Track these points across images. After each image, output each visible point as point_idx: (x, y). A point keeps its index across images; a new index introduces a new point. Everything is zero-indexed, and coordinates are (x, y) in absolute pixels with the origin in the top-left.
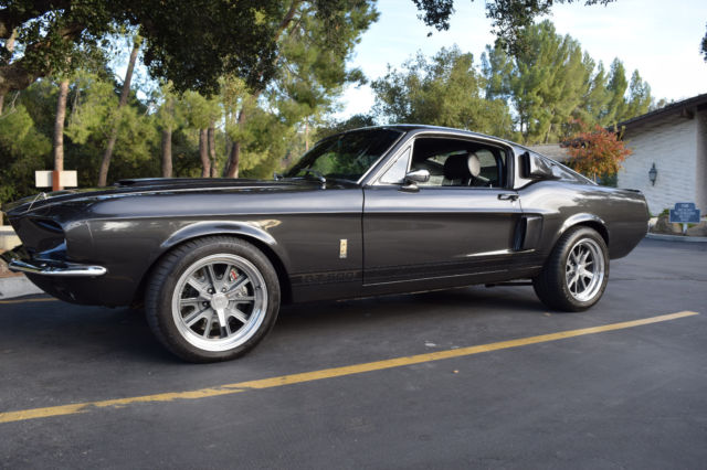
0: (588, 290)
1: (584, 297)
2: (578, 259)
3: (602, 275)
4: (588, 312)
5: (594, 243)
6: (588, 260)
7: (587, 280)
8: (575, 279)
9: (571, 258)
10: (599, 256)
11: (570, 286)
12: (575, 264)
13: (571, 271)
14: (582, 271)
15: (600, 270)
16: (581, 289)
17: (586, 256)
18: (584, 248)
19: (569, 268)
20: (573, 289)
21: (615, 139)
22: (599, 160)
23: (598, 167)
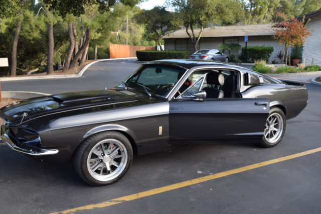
0: (275, 137)
1: (272, 141)
2: (270, 122)
3: (282, 130)
4: (275, 148)
5: (278, 114)
6: (276, 122)
7: (275, 132)
8: (269, 132)
9: (267, 122)
10: (281, 121)
11: (266, 136)
12: (269, 125)
13: (267, 128)
14: (272, 128)
15: (281, 128)
16: (271, 135)
17: (274, 121)
18: (274, 117)
19: (266, 127)
20: (267, 137)
21: (302, 26)
22: (293, 37)
23: (292, 42)
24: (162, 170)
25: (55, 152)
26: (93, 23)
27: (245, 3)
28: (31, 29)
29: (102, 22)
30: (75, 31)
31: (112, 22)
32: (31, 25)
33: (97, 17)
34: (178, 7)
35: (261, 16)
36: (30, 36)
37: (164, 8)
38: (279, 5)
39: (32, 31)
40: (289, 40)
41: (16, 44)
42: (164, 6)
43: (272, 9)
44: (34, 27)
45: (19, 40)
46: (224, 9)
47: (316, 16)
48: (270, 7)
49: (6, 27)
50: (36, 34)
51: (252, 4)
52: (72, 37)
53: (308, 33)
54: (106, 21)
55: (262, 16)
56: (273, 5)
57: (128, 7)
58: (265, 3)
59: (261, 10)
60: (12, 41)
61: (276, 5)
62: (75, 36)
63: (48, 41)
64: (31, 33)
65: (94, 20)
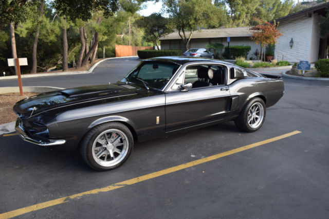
0: (257, 122)
1: (255, 126)
2: (253, 110)
3: (263, 117)
4: (257, 132)
5: (260, 104)
6: (258, 110)
7: (257, 119)
8: (252, 119)
9: (251, 110)
10: (262, 109)
11: (249, 122)
12: (251, 113)
13: (250, 116)
14: (254, 115)
15: (262, 115)
16: (254, 122)
17: (256, 109)
18: (256, 106)
19: (249, 115)
20: (250, 123)
21: (274, 28)
22: (267, 38)
23: (266, 42)
24: (160, 155)
25: (62, 142)
26: (100, 27)
27: (227, 10)
28: (48, 33)
29: (108, 26)
30: (86, 35)
31: (117, 27)
32: (47, 30)
33: (103, 22)
34: (171, 14)
35: (239, 21)
36: (47, 39)
37: (160, 14)
38: (255, 12)
39: (49, 35)
40: (264, 40)
41: (35, 46)
42: (160, 13)
43: (249, 15)
44: (50, 31)
45: (38, 43)
46: (210, 14)
47: (286, 20)
48: (247, 13)
49: (26, 31)
50: (52, 38)
51: (232, 11)
52: (83, 40)
53: (280, 35)
54: (112, 26)
55: (241, 21)
56: (250, 12)
57: (130, 13)
58: (243, 10)
59: (240, 15)
60: (32, 43)
61: (252, 11)
62: (85, 39)
63: (63, 43)
64: (48, 37)
65: (101, 25)
